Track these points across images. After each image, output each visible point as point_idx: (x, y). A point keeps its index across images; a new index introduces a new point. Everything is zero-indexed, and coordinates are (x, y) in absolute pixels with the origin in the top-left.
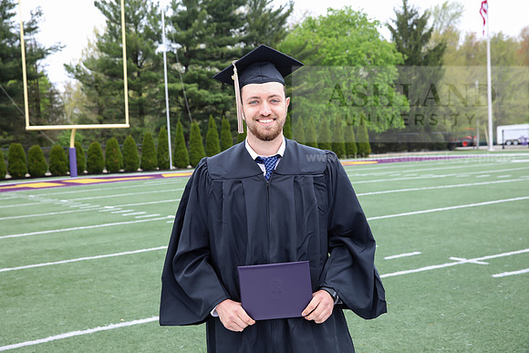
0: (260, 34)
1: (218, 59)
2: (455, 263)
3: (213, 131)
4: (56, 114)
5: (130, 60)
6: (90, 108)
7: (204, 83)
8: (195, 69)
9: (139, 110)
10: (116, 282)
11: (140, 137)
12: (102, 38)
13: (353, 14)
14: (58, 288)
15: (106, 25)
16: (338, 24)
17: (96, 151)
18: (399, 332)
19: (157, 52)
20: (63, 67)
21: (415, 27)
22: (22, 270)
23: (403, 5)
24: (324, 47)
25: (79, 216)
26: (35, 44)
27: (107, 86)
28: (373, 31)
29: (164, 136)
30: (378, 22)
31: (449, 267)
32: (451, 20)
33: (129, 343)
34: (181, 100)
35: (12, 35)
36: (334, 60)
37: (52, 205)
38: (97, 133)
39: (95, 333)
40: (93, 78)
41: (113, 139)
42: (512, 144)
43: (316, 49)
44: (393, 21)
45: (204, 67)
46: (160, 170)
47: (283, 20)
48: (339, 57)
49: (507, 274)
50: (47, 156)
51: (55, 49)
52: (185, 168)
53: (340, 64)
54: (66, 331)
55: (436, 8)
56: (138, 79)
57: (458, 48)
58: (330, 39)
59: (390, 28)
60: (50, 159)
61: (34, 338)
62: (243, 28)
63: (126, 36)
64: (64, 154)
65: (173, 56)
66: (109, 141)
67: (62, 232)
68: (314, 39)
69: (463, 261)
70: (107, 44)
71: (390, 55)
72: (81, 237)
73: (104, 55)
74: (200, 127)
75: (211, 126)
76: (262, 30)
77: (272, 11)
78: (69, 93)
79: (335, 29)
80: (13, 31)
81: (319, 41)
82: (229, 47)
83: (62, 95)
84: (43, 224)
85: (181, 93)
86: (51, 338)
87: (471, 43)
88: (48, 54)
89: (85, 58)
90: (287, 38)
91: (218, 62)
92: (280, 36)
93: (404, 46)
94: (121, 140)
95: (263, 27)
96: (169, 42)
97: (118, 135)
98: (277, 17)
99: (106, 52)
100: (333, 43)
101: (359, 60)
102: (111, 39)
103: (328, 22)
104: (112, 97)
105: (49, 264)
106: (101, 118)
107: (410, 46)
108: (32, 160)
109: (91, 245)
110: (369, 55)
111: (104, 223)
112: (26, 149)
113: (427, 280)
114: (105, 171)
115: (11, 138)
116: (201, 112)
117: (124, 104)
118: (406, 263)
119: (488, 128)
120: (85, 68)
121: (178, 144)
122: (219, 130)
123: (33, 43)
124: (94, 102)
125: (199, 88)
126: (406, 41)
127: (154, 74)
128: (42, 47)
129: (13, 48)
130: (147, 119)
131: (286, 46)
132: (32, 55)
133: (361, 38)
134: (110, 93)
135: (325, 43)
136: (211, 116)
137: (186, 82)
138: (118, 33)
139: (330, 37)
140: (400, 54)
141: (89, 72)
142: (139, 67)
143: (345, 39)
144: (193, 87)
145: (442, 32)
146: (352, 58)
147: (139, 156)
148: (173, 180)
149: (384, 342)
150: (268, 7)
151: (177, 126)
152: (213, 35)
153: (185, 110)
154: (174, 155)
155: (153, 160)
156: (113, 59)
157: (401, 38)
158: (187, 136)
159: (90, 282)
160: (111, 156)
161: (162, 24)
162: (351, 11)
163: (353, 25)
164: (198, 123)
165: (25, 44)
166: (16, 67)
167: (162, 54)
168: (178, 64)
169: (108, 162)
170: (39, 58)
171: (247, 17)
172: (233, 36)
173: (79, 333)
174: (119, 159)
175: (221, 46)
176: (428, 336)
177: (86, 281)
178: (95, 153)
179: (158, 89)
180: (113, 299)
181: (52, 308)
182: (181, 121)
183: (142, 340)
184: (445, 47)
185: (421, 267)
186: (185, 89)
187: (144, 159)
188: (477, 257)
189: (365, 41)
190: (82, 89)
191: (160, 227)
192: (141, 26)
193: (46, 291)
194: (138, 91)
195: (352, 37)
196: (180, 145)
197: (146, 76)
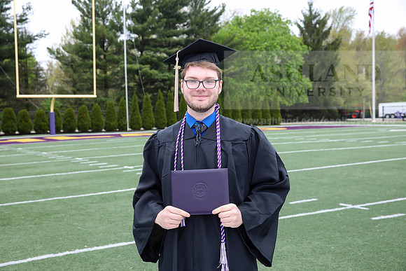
0: (199, 28)
1: (167, 47)
2: (344, 208)
3: (161, 102)
4: (40, 86)
5: (98, 45)
6: (67, 82)
7: (155, 65)
8: (148, 54)
9: (104, 84)
10: (82, 217)
11: (104, 105)
12: (77, 28)
13: (271, 15)
14: (37, 220)
15: (80, 18)
16: (259, 22)
17: (70, 115)
18: (299, 260)
19: (119, 40)
21: (318, 26)
22: (10, 205)
23: (308, 9)
24: (248, 39)
25: (55, 165)
26: (26, 32)
27: (80, 66)
28: (285, 28)
29: (123, 105)
30: (288, 22)
31: (338, 211)
32: (345, 21)
33: (90, 264)
34: (137, 77)
35: (7, 24)
37: (35, 156)
38: (72, 101)
39: (64, 256)
40: (69, 59)
41: (83, 106)
42: (390, 117)
43: (242, 41)
44: (301, 21)
45: (155, 52)
46: (119, 131)
47: (217, 18)
48: (259, 47)
49: (383, 217)
50: (32, 118)
51: (40, 36)
52: (139, 130)
54: (42, 254)
55: (334, 11)
56: (104, 61)
57: (350, 43)
58: (253, 34)
59: (299, 26)
60: (34, 120)
61: (17, 259)
62: (186, 23)
63: (96, 27)
64: (45, 116)
65: (131, 43)
66: (81, 107)
67: (42, 177)
68: (241, 33)
69: (350, 206)
70: (81, 33)
71: (298, 46)
72: (57, 181)
73: (79, 41)
74: (151, 98)
75: (160, 98)
76: (200, 25)
77: (209, 11)
78: (51, 70)
79: (256, 26)
80: (9, 21)
81: (244, 35)
82: (175, 38)
83: (45, 71)
84: (28, 171)
85: (137, 72)
86: (30, 259)
87: (361, 39)
88: (35, 39)
89: (64, 43)
90: (219, 32)
91: (166, 49)
92: (214, 30)
93: (309, 40)
94: (90, 107)
95: (202, 23)
96: (128, 33)
97: (88, 103)
98: (212, 16)
99: (80, 40)
100: (255, 37)
101: (274, 50)
102: (84, 30)
103: (251, 20)
104: (83, 74)
105: (30, 201)
106: (75, 89)
107: (314, 41)
108: (21, 121)
109: (64, 188)
110: (282, 47)
111: (75, 171)
112: (16, 113)
113: (321, 221)
114: (77, 131)
115: (5, 104)
116: (152, 87)
117: (93, 80)
118: (306, 207)
119: (371, 104)
120: (63, 51)
121: (134, 111)
122: (165, 101)
123: (24, 31)
124: (70, 77)
125: (151, 69)
126: (311, 36)
127: (116, 57)
128: (31, 34)
129: (8, 34)
130: (111, 92)
131: (219, 38)
132: (23, 40)
133: (277, 33)
134: (82, 71)
135: (248, 36)
136: (159, 90)
137: (140, 63)
138: (89, 25)
139: (252, 32)
140: (306, 46)
141: (67, 54)
142: (105, 51)
143: (264, 34)
144: (146, 68)
145: (338, 30)
146: (269, 48)
147: (104, 120)
148: (130, 139)
150: (205, 7)
151: (133, 97)
152: (163, 28)
153: (139, 85)
154: (131, 120)
155: (114, 123)
156: (85, 45)
157: (307, 34)
158: (140, 105)
159: (62, 217)
160: (82, 120)
161: (123, 18)
162: (269, 13)
163: (271, 23)
164: (149, 96)
165: (18, 31)
166: (10, 49)
167: (123, 42)
168: (135, 50)
169: (80, 124)
170: (28, 43)
171: (189, 15)
172: (178, 29)
173: (52, 255)
174: (88, 121)
175: (168, 37)
176: (320, 264)
177: (59, 216)
178: (69, 117)
179: (119, 69)
180: (79, 230)
181: (32, 236)
182: (136, 93)
183: (100, 262)
184: (341, 42)
185: (317, 210)
186: (140, 69)
187: (107, 122)
188: (360, 204)
189: (279, 35)
190: (61, 67)
191: (117, 175)
192: (107, 20)
193: (28, 222)
194: (104, 70)
195: (270, 33)
196: (135, 112)
197: (110, 58)
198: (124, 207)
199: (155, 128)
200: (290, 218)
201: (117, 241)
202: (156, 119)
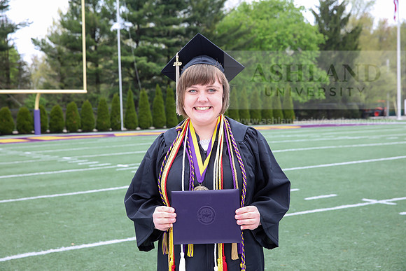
0: (202, 15)
1: (165, 36)
2: (367, 204)
3: (159, 98)
4: (24, 82)
5: (89, 35)
6: (54, 77)
7: (153, 57)
8: (144, 44)
9: (95, 79)
10: (69, 215)
11: (96, 102)
12: (65, 16)
14: (17, 219)
15: (68, 6)
16: (268, 9)
17: (57, 113)
18: (316, 256)
19: (112, 29)
20: (31, 40)
21: (335, 12)
24: (257, 28)
25: (40, 165)
26: (7, 21)
27: (69, 58)
28: (298, 15)
29: (117, 101)
30: (302, 8)
31: (361, 207)
32: (366, 7)
33: (77, 262)
36: (265, 39)
37: (17, 156)
38: (59, 98)
39: (47, 254)
40: (56, 51)
41: (73, 103)
43: (249, 30)
44: (316, 7)
45: (153, 42)
46: (113, 130)
47: (221, 5)
48: (269, 37)
50: (15, 117)
51: (23, 25)
52: (134, 129)
53: (270, 43)
54: (23, 252)
56: (95, 52)
57: (372, 32)
58: (263, 21)
59: (314, 13)
60: (17, 119)
63: (86, 15)
64: (29, 115)
65: (125, 33)
66: (69, 105)
67: (24, 177)
68: (248, 21)
69: (374, 202)
70: (69, 21)
71: (313, 36)
72: (41, 180)
73: (66, 30)
74: (148, 95)
75: (158, 94)
76: (203, 12)
78: (36, 65)
79: (266, 12)
81: (253, 23)
82: (175, 27)
83: (29, 66)
84: (8, 170)
85: (132, 65)
86: (8, 258)
87: (384, 28)
88: (17, 29)
89: (50, 34)
90: (225, 19)
91: (165, 39)
92: (219, 18)
93: (325, 28)
94: (80, 104)
95: (205, 10)
96: (122, 21)
97: (77, 100)
98: (216, 2)
99: (68, 29)
100: (264, 25)
101: (286, 39)
102: (72, 18)
103: (259, 7)
104: (72, 67)
105: (11, 200)
106: (63, 85)
107: (331, 29)
108: (2, 120)
109: (50, 187)
110: (295, 36)
111: (62, 170)
113: (342, 216)
114: (65, 131)
116: (149, 82)
117: (82, 74)
118: (323, 203)
119: (396, 101)
120: (49, 42)
121: (129, 108)
122: (164, 98)
123: (4, 19)
124: (57, 71)
125: (148, 61)
126: (327, 24)
127: (109, 48)
128: (12, 23)
130: (103, 87)
131: (224, 27)
132: (4, 29)
133: (289, 20)
134: (70, 64)
135: (257, 24)
136: (158, 85)
137: (137, 55)
138: (78, 12)
139: (261, 19)
140: (321, 35)
141: (53, 45)
142: (97, 42)
143: (275, 21)
144: (143, 60)
145: (358, 17)
146: (281, 38)
147: (95, 118)
149: (303, 263)
151: (128, 93)
152: (160, 16)
153: (135, 80)
154: (126, 119)
155: (107, 122)
156: (74, 35)
157: (323, 21)
158: (136, 102)
159: (47, 215)
160: (71, 118)
161: (116, 5)
163: (281, 9)
164: (146, 92)
167: (116, 31)
168: (131, 40)
169: (68, 123)
170: (10, 32)
171: (191, 1)
172: (178, 17)
174: (77, 120)
175: (167, 26)
176: (341, 259)
177: (43, 214)
178: (57, 115)
179: (111, 62)
180: (66, 228)
181: (11, 234)
182: (132, 89)
183: (89, 260)
184: (361, 30)
185: (336, 205)
186: (136, 62)
187: (99, 120)
188: (386, 199)
189: (291, 23)
190: (47, 60)
191: (110, 173)
192: (99, 6)
193: (7, 221)
194: (95, 62)
195: (281, 19)
196: (131, 110)
197: (102, 49)
198: (117, 204)
199: (152, 128)
200: (307, 214)
201: (108, 239)
202: (154, 117)
